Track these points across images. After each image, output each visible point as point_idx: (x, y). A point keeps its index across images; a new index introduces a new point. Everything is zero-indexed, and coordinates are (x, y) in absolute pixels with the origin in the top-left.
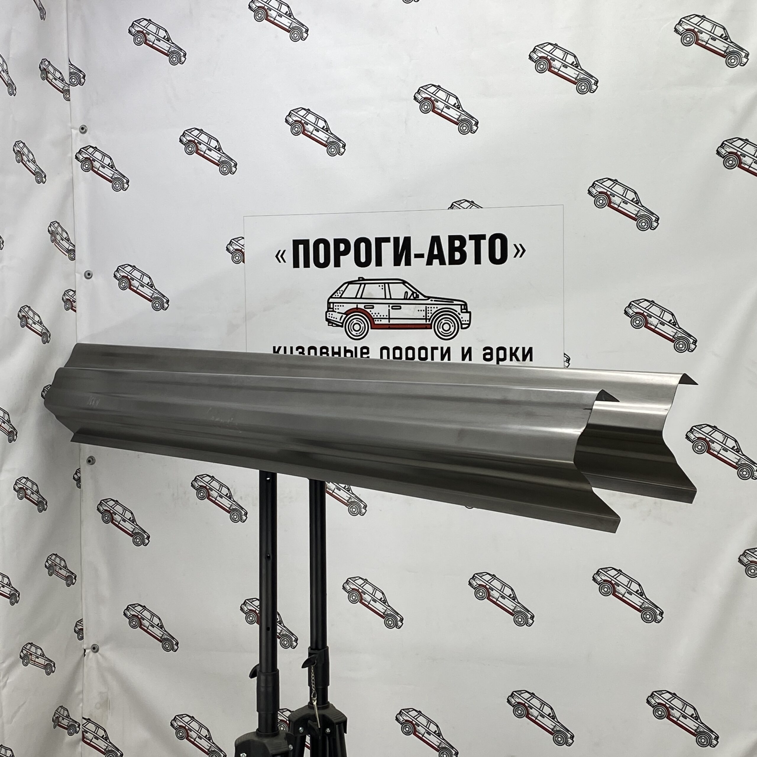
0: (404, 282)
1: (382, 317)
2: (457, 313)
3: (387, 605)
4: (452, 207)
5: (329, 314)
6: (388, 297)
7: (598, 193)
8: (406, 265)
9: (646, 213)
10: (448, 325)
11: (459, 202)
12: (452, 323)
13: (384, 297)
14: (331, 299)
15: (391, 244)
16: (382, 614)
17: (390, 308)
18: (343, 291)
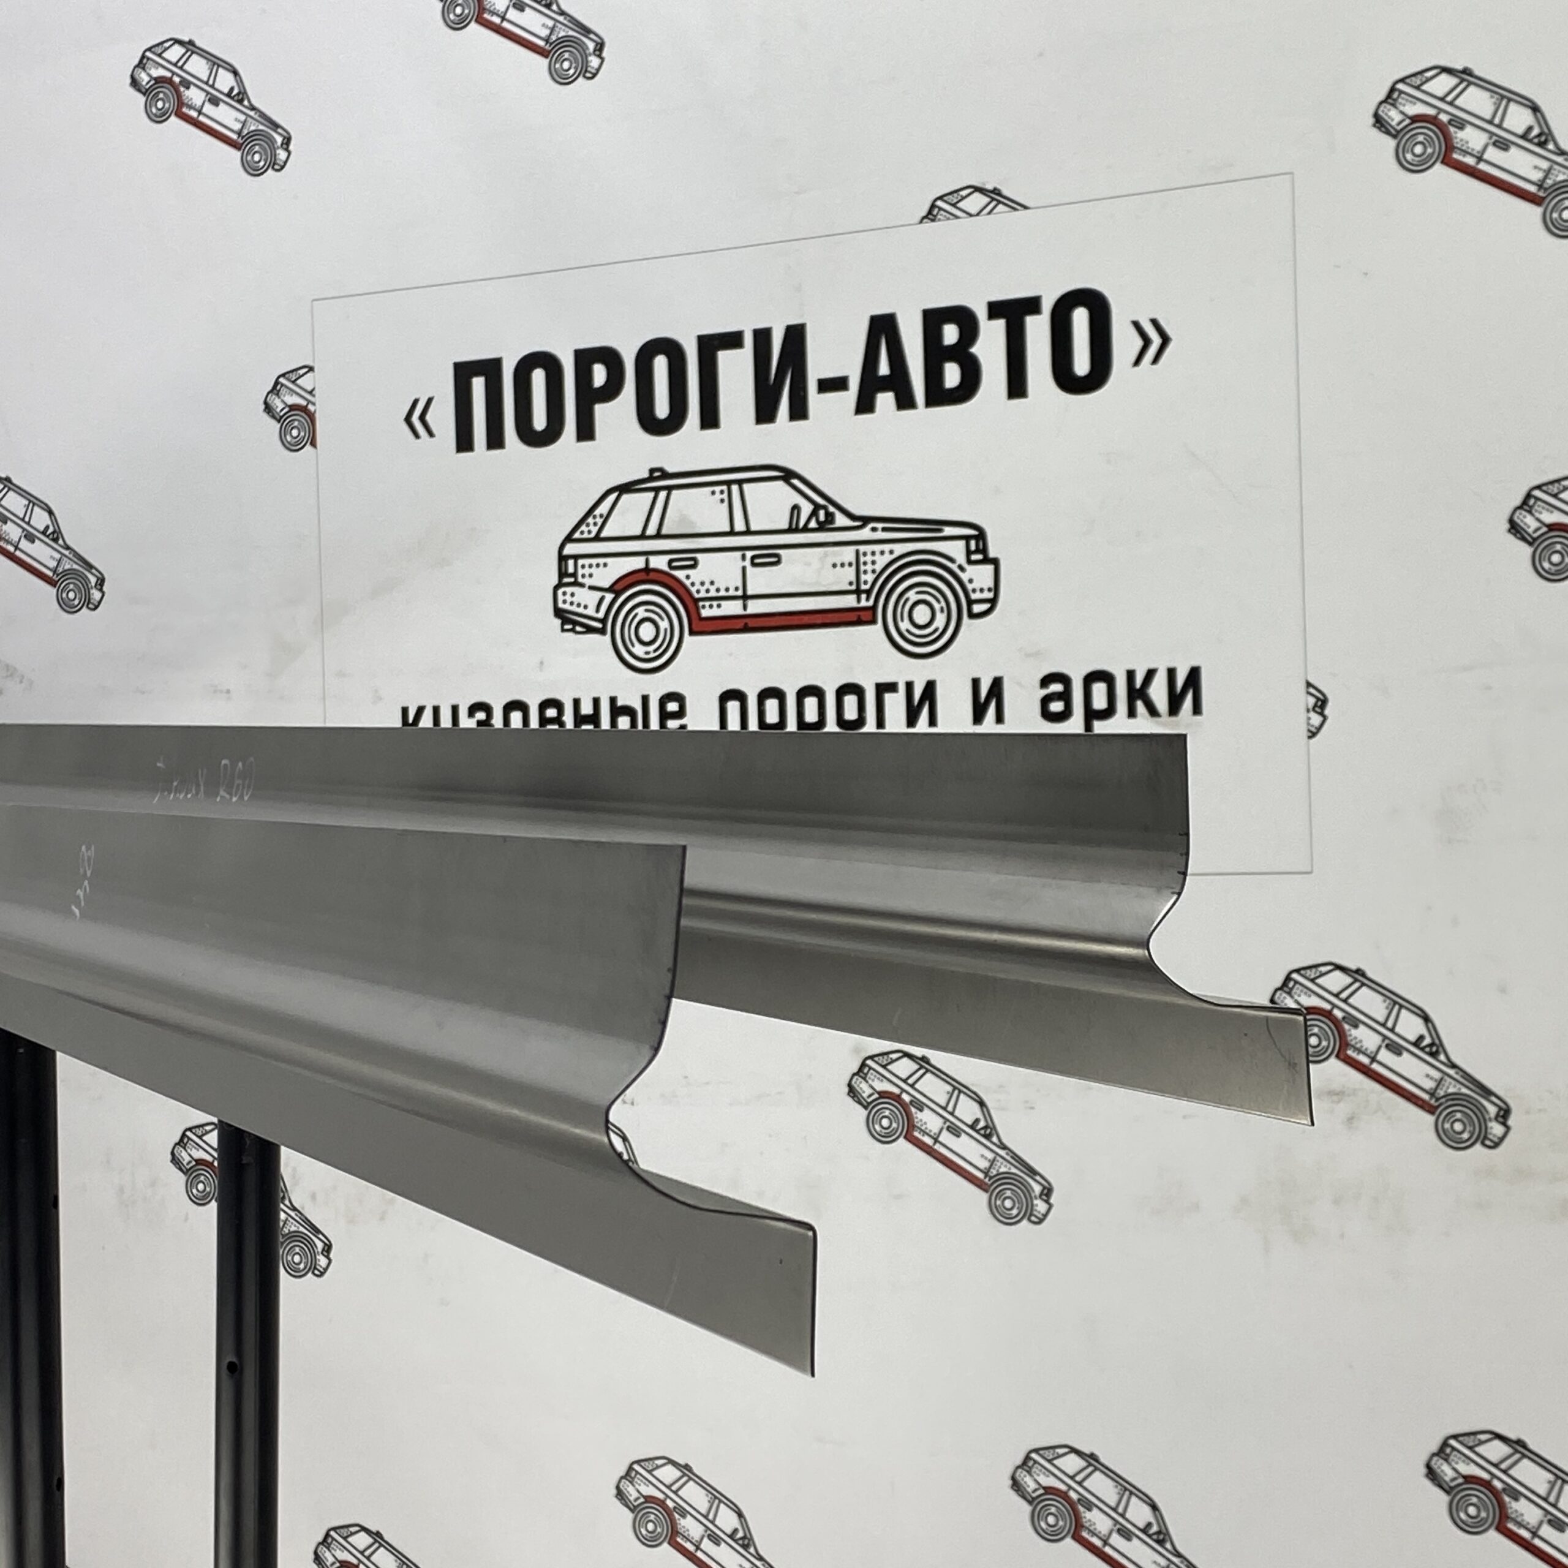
0: (788, 475)
1: (722, 593)
2: (954, 567)
3: (755, 1554)
4: (931, 215)
5: (564, 594)
6: (740, 526)
7: (1408, 121)
8: (792, 418)
10: (927, 608)
11: (953, 197)
13: (727, 529)
14: (568, 546)
15: (748, 351)
17: (747, 563)
18: (604, 518)
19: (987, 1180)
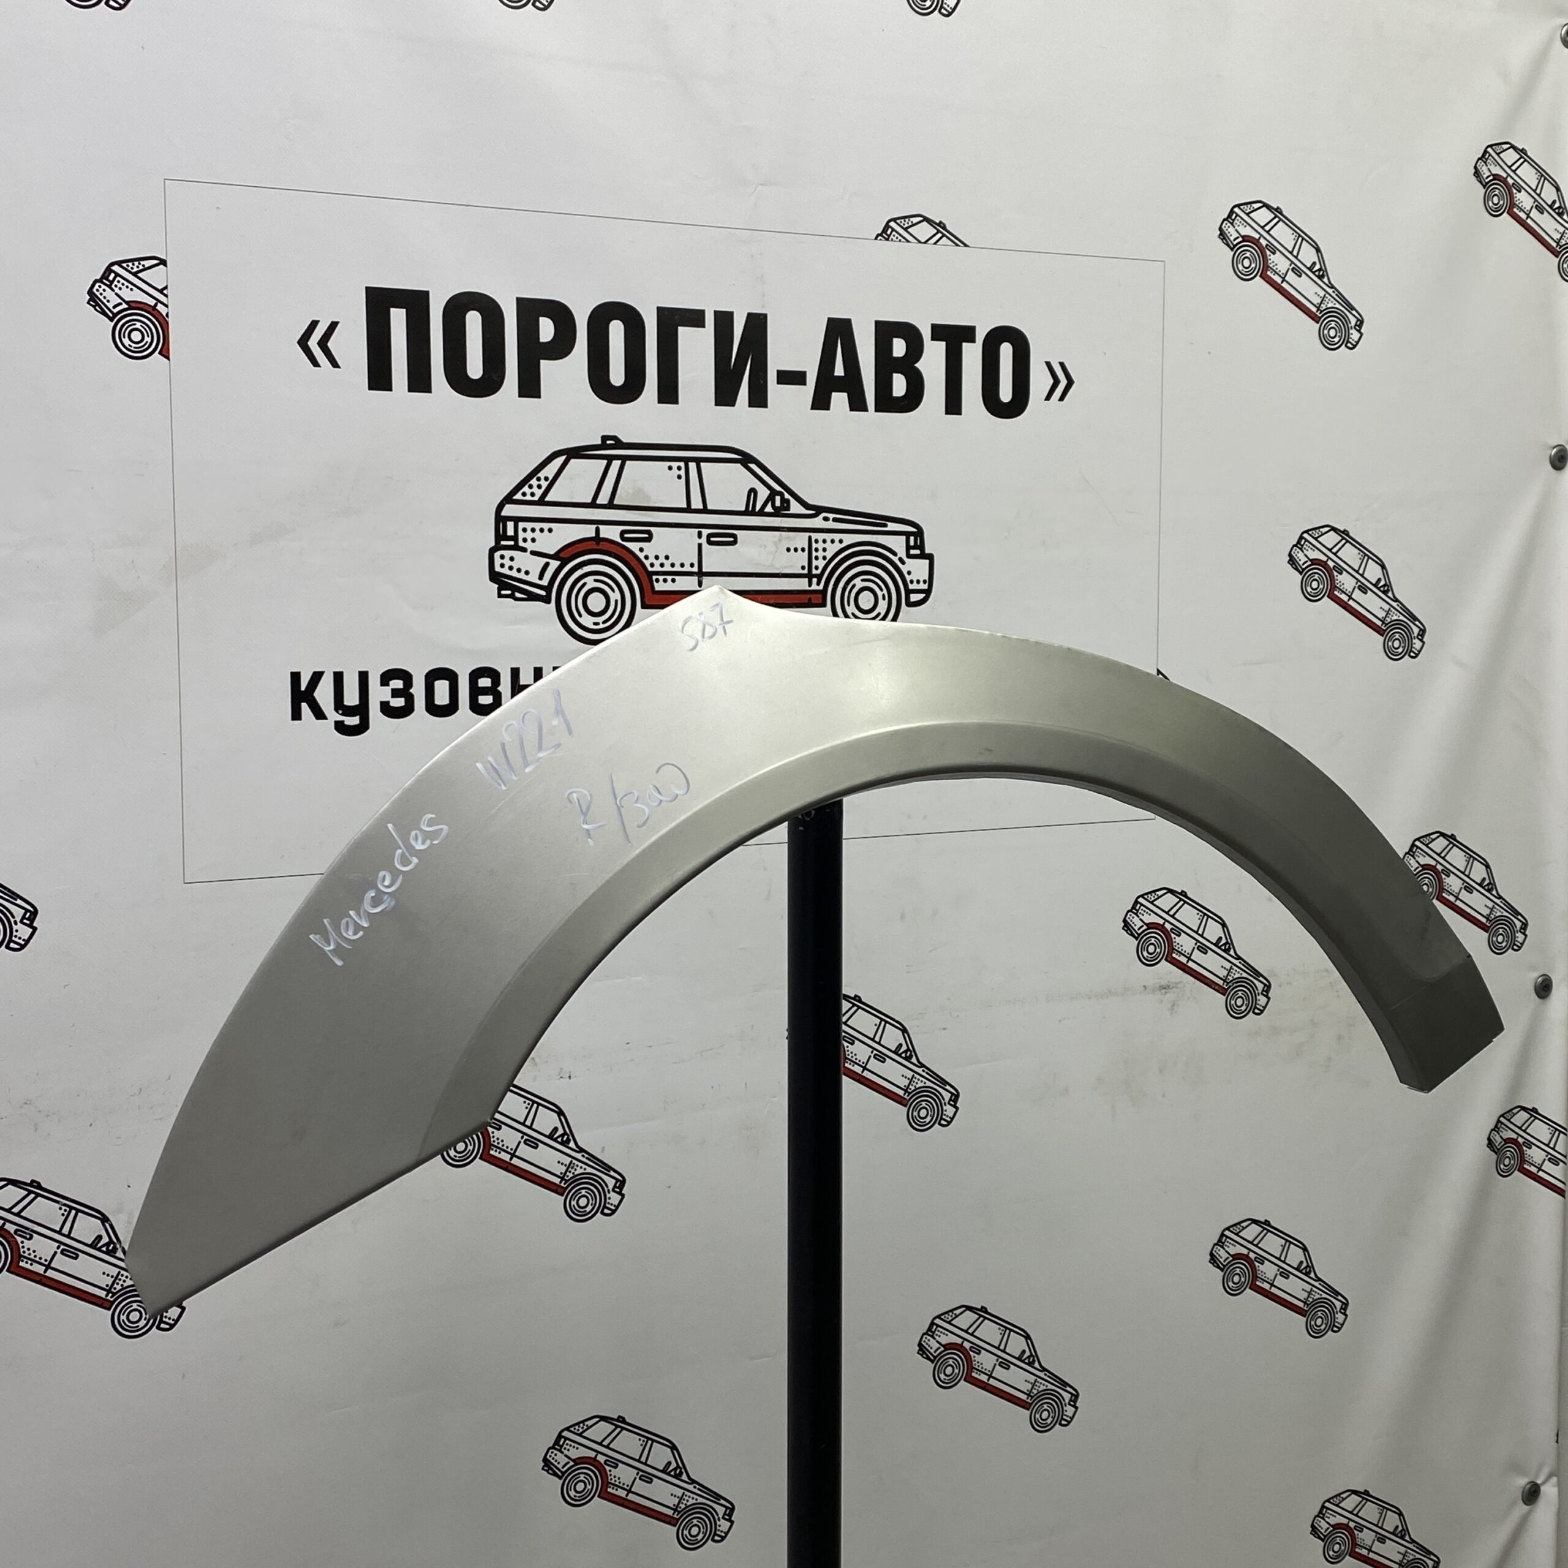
0: (746, 460)
1: (677, 568)
2: (895, 559)
3: (687, 1480)
4: (885, 233)
5: (502, 557)
6: (697, 503)
7: (1240, 239)
8: (751, 404)
9: (1338, 306)
10: (871, 595)
11: (906, 221)
12: (881, 589)
13: (685, 506)
14: (508, 506)
15: (709, 331)
16: (670, 1512)
17: (704, 540)
18: (549, 481)
19: (906, 1096)
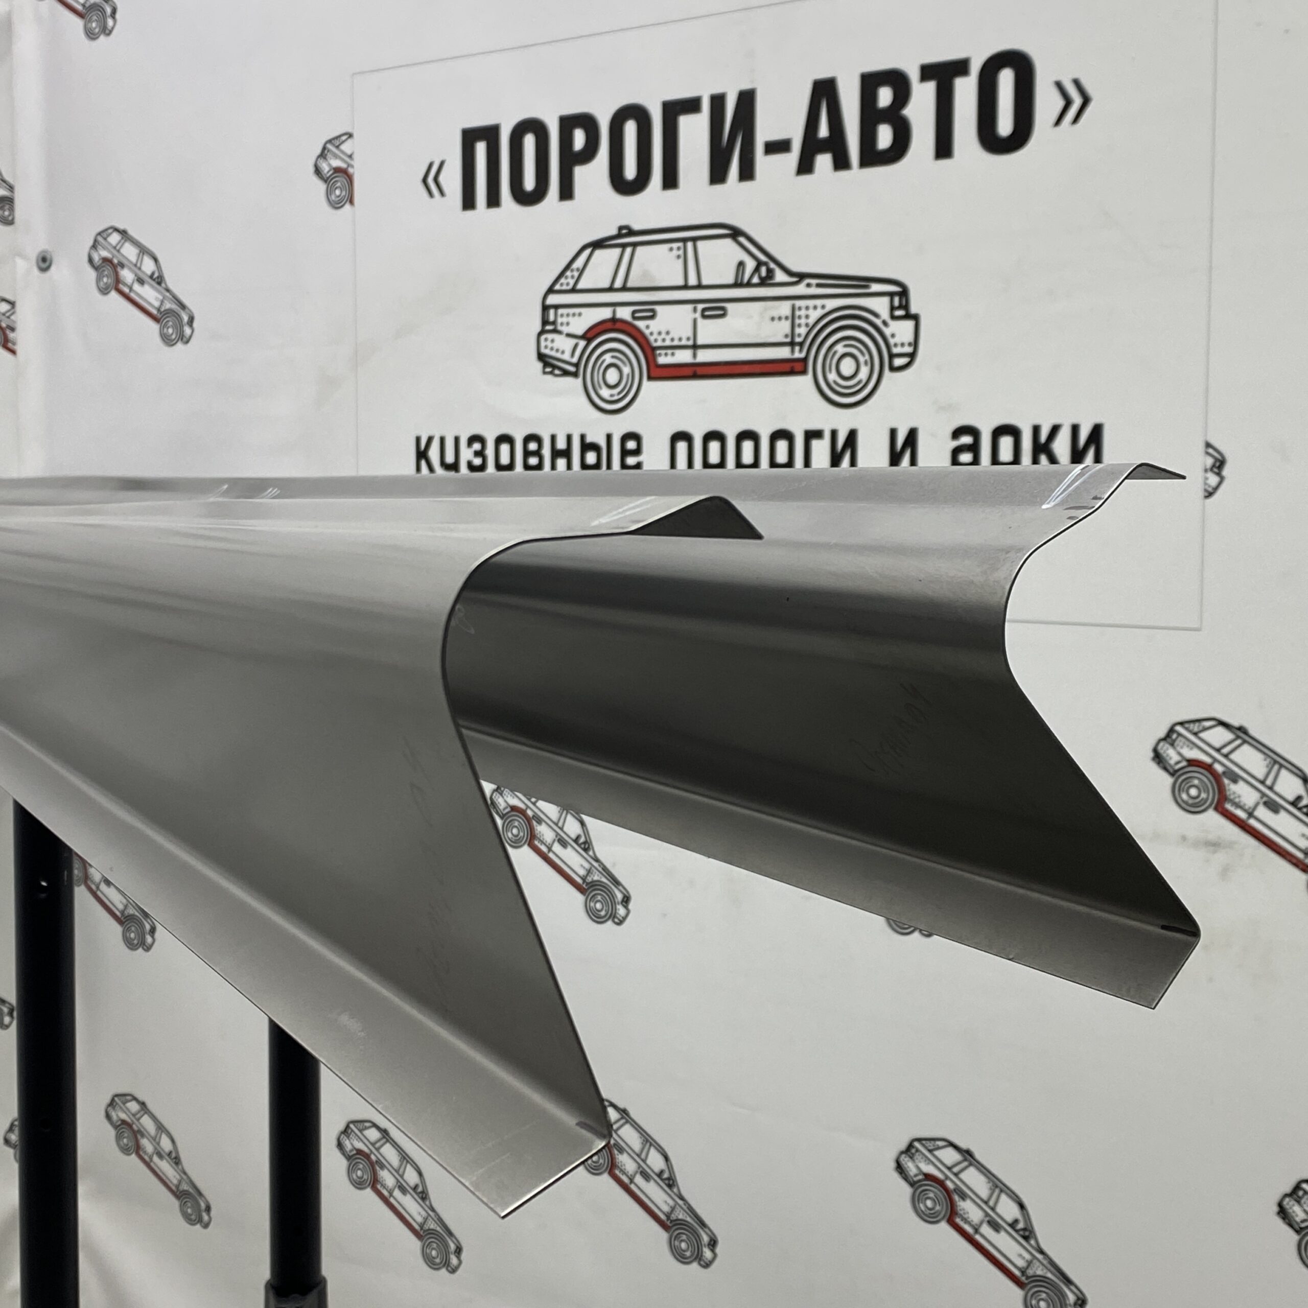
0: (735, 233)
1: (676, 343)
2: (878, 322)
5: (546, 340)
6: (693, 281)
10: (853, 361)
12: (864, 355)
15: (704, 118)
16: (664, 1217)
17: (698, 315)
18: (580, 271)
